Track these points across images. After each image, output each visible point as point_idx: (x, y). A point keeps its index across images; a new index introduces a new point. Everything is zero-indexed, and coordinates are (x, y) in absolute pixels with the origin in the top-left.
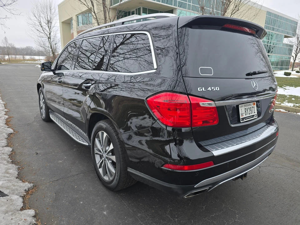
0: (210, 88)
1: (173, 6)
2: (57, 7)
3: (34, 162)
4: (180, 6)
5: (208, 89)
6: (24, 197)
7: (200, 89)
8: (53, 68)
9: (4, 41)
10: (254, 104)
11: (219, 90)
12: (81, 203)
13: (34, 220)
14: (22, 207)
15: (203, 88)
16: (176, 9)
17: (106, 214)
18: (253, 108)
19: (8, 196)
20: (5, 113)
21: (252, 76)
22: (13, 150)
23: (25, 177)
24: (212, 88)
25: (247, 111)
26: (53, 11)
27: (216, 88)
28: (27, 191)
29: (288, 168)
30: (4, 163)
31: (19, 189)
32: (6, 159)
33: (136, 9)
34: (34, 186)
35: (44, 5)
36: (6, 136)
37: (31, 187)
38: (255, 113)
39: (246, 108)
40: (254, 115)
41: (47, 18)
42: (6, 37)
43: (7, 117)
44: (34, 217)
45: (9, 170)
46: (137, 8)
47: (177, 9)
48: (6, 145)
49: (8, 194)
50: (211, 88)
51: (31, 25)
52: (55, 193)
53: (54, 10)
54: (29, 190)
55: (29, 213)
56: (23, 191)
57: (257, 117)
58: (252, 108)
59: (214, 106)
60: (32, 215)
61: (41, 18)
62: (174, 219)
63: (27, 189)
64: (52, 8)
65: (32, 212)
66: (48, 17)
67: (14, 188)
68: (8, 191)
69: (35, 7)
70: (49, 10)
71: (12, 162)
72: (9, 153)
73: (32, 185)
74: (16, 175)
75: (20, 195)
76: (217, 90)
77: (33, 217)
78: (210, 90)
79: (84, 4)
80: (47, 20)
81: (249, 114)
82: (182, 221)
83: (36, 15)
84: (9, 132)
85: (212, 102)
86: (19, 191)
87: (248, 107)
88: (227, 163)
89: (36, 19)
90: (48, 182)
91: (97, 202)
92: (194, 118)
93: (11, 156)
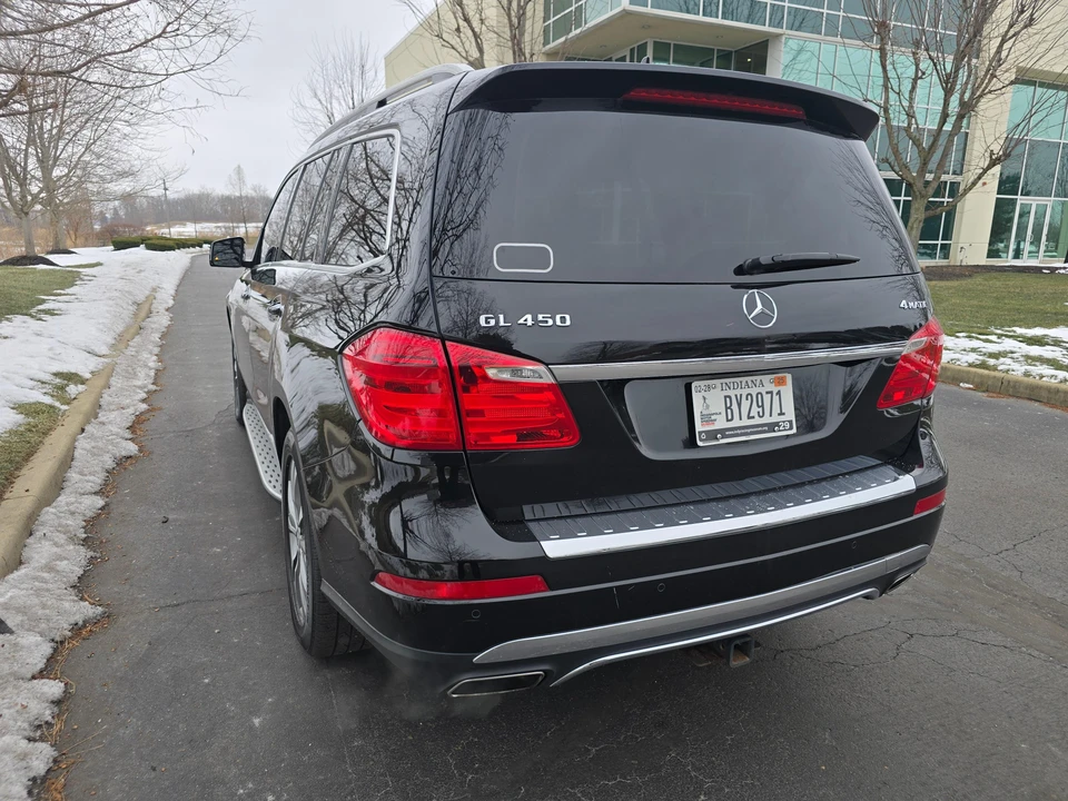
0: (529, 317)
1: (766, 28)
2: (383, 61)
3: (143, 545)
4: (797, 24)
5: (521, 321)
6: (62, 642)
7: (487, 318)
8: (248, 258)
9: (235, 177)
10: (781, 382)
11: (568, 323)
12: (206, 681)
13: (48, 712)
14: (41, 671)
15: (501, 317)
16: (778, 36)
17: (257, 725)
18: (776, 398)
19: (12, 632)
20: (145, 395)
21: (751, 274)
22: (107, 505)
23: (96, 587)
24: (540, 317)
25: (735, 407)
26: (370, 75)
27: (558, 317)
28: (77, 629)
29: (1036, 653)
30: (56, 539)
31: (55, 618)
32: (72, 529)
33: (632, 50)
34: (107, 616)
35: (345, 57)
36: (110, 464)
37: (95, 618)
38: (781, 414)
39: (731, 393)
40: (777, 424)
41: (353, 99)
42: (239, 167)
43: (144, 407)
44: (57, 703)
45: (58, 562)
46: (636, 46)
47: (783, 38)
48: (97, 488)
49: (14, 629)
50: (535, 319)
51: (304, 127)
52: (150, 644)
53: (372, 73)
54: (84, 626)
55: (46, 689)
56: (66, 626)
57: (794, 431)
58: (767, 398)
59: (548, 379)
60: (51, 698)
61: (334, 101)
62: (462, 774)
63: (81, 623)
64: (366, 68)
65: (54, 688)
66: (355, 97)
67: (40, 612)
68: (19, 618)
69: (318, 68)
70: (357, 72)
71: (84, 540)
72: (90, 514)
73: (100, 609)
74: (74, 578)
75: (52, 636)
76: (558, 323)
77: (53, 702)
78: (530, 323)
79: (453, 48)
80: (351, 106)
81: (749, 418)
82: (484, 786)
83: (319, 93)
84: (124, 453)
85: (541, 368)
86: (51, 625)
87: (745, 392)
88: (611, 588)
89: (319, 107)
90: (150, 608)
91: (254, 684)
92: (469, 419)
93: (92, 523)
